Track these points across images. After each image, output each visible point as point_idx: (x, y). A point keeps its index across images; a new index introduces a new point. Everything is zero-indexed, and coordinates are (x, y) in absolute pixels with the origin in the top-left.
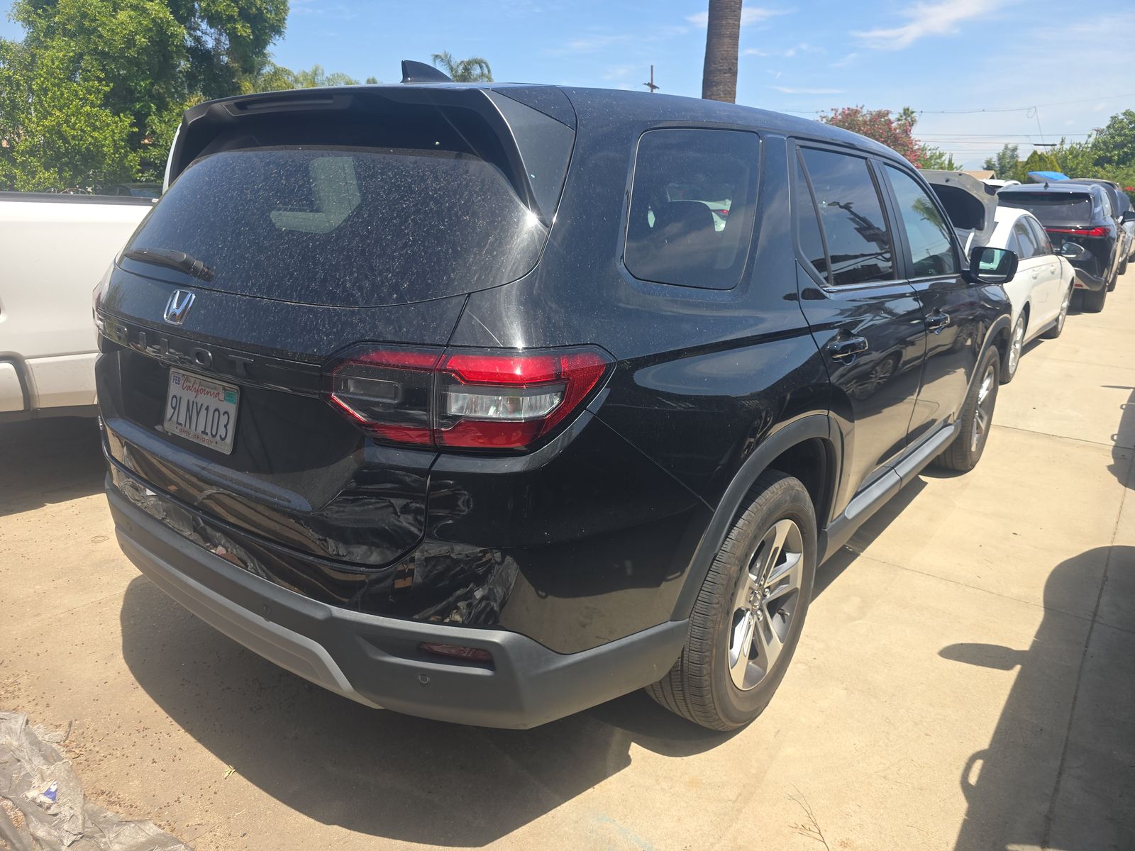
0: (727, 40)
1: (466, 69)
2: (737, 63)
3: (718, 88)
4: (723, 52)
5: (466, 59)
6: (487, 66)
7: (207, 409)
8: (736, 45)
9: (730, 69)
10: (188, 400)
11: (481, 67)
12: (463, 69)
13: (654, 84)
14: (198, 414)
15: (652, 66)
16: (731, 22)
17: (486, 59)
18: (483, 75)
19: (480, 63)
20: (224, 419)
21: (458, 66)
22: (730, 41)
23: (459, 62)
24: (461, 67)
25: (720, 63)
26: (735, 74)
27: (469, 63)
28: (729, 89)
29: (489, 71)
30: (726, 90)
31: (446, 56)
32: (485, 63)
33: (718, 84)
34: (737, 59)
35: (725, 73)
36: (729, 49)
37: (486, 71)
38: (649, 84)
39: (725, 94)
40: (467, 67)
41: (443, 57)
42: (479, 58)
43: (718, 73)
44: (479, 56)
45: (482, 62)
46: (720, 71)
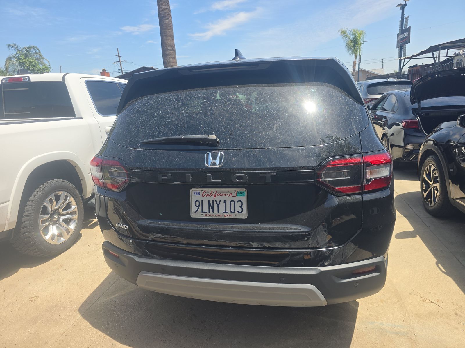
0: (169, 38)
1: (27, 51)
2: (175, 47)
3: (170, 56)
4: (169, 43)
5: (26, 47)
6: (38, 49)
7: (225, 202)
8: (173, 40)
9: (173, 49)
10: (209, 201)
11: (35, 50)
12: (25, 51)
13: (120, 55)
14: (218, 205)
15: (117, 48)
16: (169, 30)
17: (36, 46)
18: (36, 53)
19: (34, 48)
20: (238, 205)
21: (22, 50)
22: (171, 38)
23: (22, 47)
24: (24, 50)
25: (168, 47)
26: (175, 51)
27: (28, 48)
28: (174, 57)
29: (39, 51)
30: (173, 57)
31: (15, 45)
32: (37, 48)
33: (169, 55)
34: (174, 45)
35: (171, 51)
36: (171, 41)
37: (38, 51)
38: (117, 56)
39: (173, 59)
40: (28, 50)
41: (13, 45)
42: (33, 46)
43: (168, 50)
44: (33, 45)
45: (35, 47)
46: (169, 50)
